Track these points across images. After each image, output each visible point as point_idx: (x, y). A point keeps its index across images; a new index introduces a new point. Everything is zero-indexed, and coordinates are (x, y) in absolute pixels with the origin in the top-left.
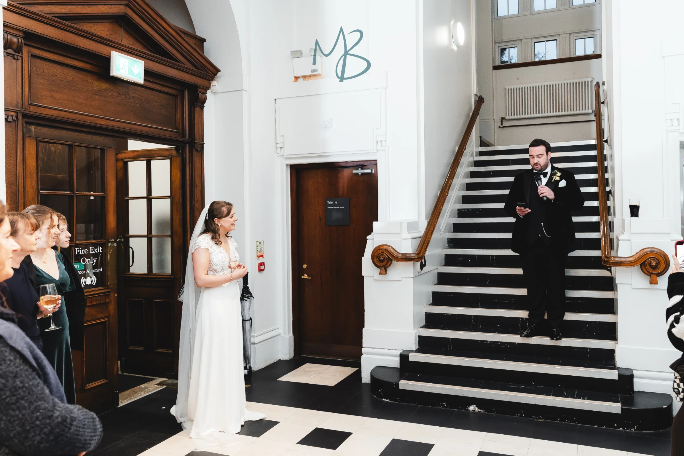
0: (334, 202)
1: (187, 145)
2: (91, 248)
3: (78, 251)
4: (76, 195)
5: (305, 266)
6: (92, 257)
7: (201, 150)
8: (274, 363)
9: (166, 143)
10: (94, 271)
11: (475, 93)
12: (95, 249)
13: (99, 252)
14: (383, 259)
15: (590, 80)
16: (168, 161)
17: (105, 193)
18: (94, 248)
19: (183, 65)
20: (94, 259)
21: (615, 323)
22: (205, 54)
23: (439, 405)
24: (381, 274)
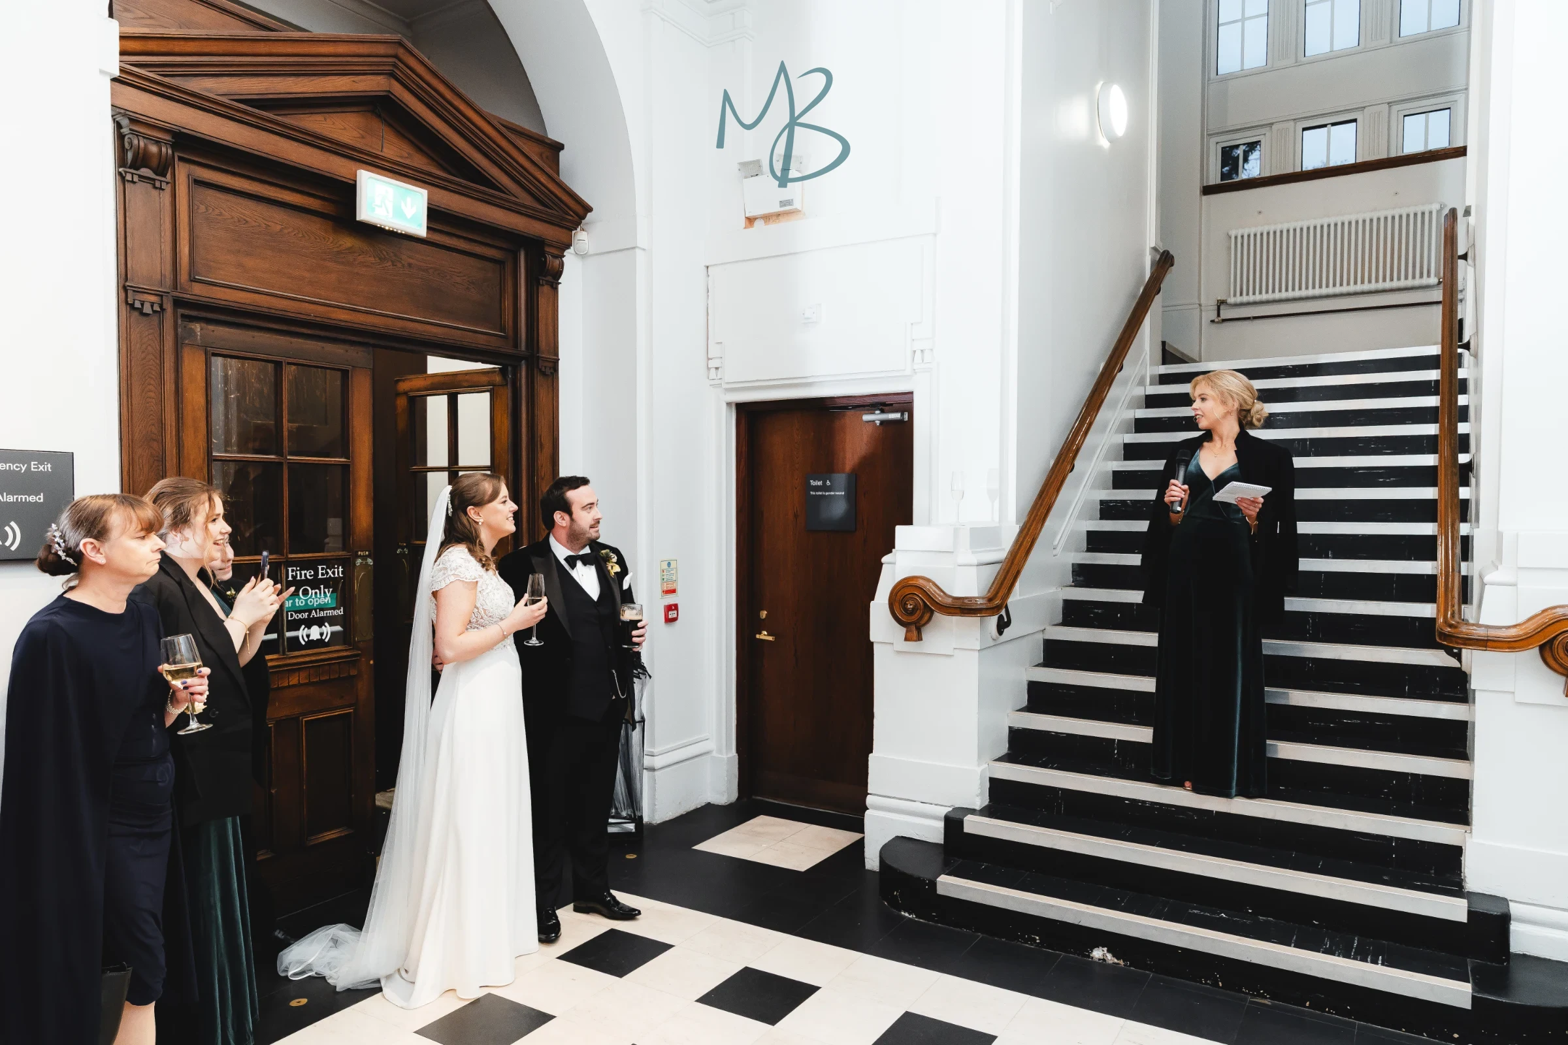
0: (824, 483)
1: (523, 362)
2: (320, 567)
3: (294, 573)
4: (288, 463)
5: (764, 614)
6: (322, 586)
7: (551, 373)
8: (697, 811)
9: (479, 357)
10: (327, 613)
11: (1153, 245)
12: (328, 570)
13: (336, 575)
14: (912, 608)
16: (487, 395)
17: (348, 458)
18: (327, 568)
19: (514, 199)
20: (326, 590)
21: (1466, 782)
22: (564, 177)
23: (1023, 938)
24: (909, 640)
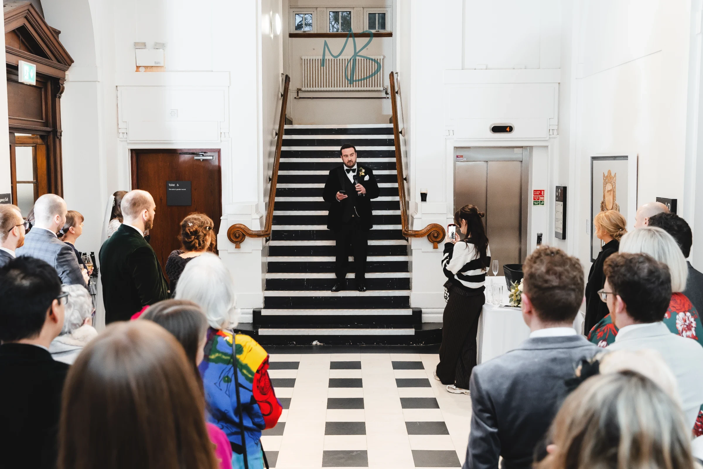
0: (176, 185)
7: (60, 138)
11: (282, 72)
14: (238, 236)
15: (382, 57)
19: (51, 61)
21: (409, 278)
23: (290, 343)
24: (237, 248)
